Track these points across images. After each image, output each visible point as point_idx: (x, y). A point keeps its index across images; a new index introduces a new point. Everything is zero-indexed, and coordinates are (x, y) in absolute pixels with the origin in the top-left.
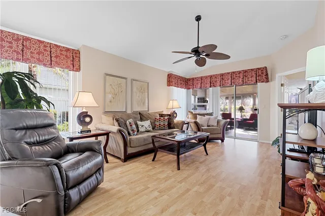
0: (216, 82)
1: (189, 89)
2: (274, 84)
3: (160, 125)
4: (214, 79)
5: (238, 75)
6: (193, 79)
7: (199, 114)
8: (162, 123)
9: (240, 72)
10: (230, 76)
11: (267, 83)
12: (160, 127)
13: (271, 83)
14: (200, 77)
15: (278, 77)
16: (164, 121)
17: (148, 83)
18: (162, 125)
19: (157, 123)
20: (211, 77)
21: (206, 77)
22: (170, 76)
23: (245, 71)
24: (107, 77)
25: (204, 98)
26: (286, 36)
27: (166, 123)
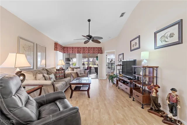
0: (81, 51)
1: (65, 53)
2: (104, 55)
3: (59, 76)
4: (79, 49)
5: (91, 49)
6: (67, 48)
7: (75, 68)
8: (61, 75)
9: (92, 48)
10: (87, 49)
11: (102, 54)
12: (60, 77)
13: (103, 54)
14: (72, 47)
15: (105, 52)
16: (62, 73)
17: (46, 48)
18: (61, 76)
19: (58, 75)
20: (78, 48)
21: (75, 48)
22: (56, 44)
23: (94, 48)
24: (21, 40)
25: (69, 58)
26: (110, 37)
27: (63, 75)
